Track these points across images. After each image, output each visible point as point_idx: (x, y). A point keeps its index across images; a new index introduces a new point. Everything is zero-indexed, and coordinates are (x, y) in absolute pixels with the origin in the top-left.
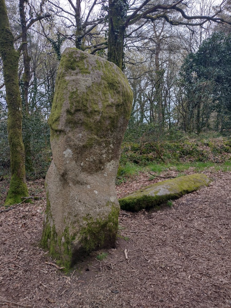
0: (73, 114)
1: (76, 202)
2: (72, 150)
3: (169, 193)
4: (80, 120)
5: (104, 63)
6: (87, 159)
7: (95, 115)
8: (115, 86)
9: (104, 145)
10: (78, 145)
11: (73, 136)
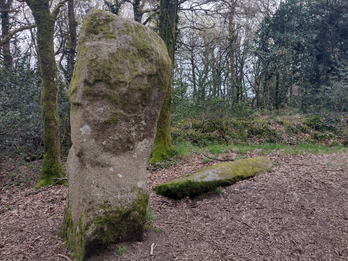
0: (92, 85)
1: (92, 186)
2: (90, 127)
3: (218, 178)
4: (101, 92)
5: (135, 27)
6: (110, 137)
7: (120, 86)
8: (146, 53)
9: (134, 121)
10: (99, 121)
11: (93, 110)
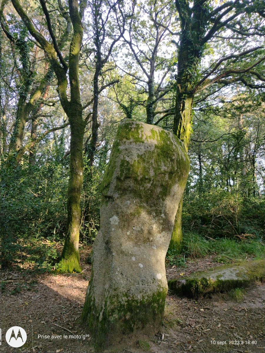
0: (122, 181)
1: (117, 273)
2: (118, 217)
3: (236, 279)
4: (130, 187)
5: (159, 132)
6: (134, 228)
7: (145, 182)
8: (169, 154)
9: (154, 214)
10: (126, 213)
11: (121, 203)
